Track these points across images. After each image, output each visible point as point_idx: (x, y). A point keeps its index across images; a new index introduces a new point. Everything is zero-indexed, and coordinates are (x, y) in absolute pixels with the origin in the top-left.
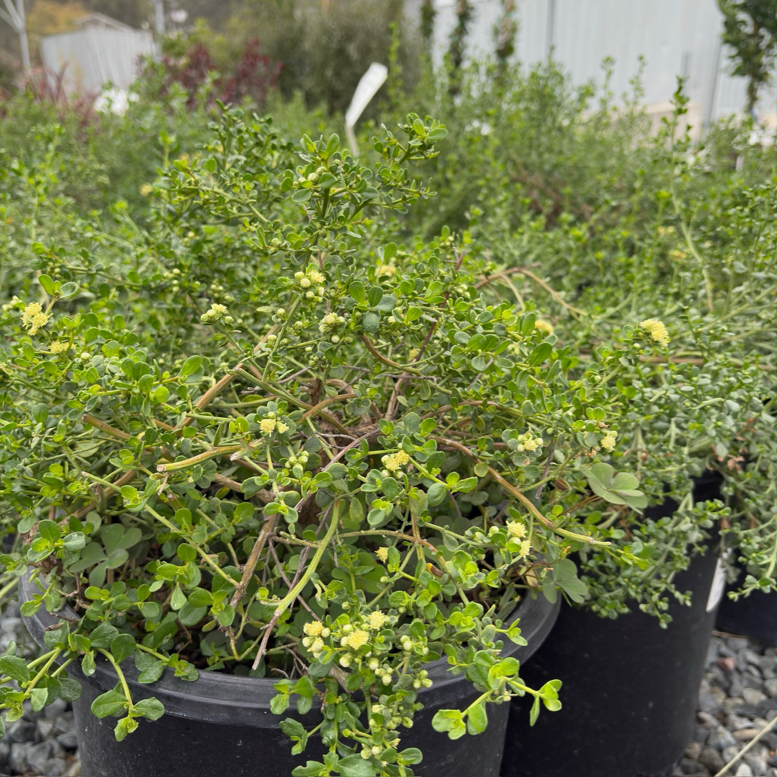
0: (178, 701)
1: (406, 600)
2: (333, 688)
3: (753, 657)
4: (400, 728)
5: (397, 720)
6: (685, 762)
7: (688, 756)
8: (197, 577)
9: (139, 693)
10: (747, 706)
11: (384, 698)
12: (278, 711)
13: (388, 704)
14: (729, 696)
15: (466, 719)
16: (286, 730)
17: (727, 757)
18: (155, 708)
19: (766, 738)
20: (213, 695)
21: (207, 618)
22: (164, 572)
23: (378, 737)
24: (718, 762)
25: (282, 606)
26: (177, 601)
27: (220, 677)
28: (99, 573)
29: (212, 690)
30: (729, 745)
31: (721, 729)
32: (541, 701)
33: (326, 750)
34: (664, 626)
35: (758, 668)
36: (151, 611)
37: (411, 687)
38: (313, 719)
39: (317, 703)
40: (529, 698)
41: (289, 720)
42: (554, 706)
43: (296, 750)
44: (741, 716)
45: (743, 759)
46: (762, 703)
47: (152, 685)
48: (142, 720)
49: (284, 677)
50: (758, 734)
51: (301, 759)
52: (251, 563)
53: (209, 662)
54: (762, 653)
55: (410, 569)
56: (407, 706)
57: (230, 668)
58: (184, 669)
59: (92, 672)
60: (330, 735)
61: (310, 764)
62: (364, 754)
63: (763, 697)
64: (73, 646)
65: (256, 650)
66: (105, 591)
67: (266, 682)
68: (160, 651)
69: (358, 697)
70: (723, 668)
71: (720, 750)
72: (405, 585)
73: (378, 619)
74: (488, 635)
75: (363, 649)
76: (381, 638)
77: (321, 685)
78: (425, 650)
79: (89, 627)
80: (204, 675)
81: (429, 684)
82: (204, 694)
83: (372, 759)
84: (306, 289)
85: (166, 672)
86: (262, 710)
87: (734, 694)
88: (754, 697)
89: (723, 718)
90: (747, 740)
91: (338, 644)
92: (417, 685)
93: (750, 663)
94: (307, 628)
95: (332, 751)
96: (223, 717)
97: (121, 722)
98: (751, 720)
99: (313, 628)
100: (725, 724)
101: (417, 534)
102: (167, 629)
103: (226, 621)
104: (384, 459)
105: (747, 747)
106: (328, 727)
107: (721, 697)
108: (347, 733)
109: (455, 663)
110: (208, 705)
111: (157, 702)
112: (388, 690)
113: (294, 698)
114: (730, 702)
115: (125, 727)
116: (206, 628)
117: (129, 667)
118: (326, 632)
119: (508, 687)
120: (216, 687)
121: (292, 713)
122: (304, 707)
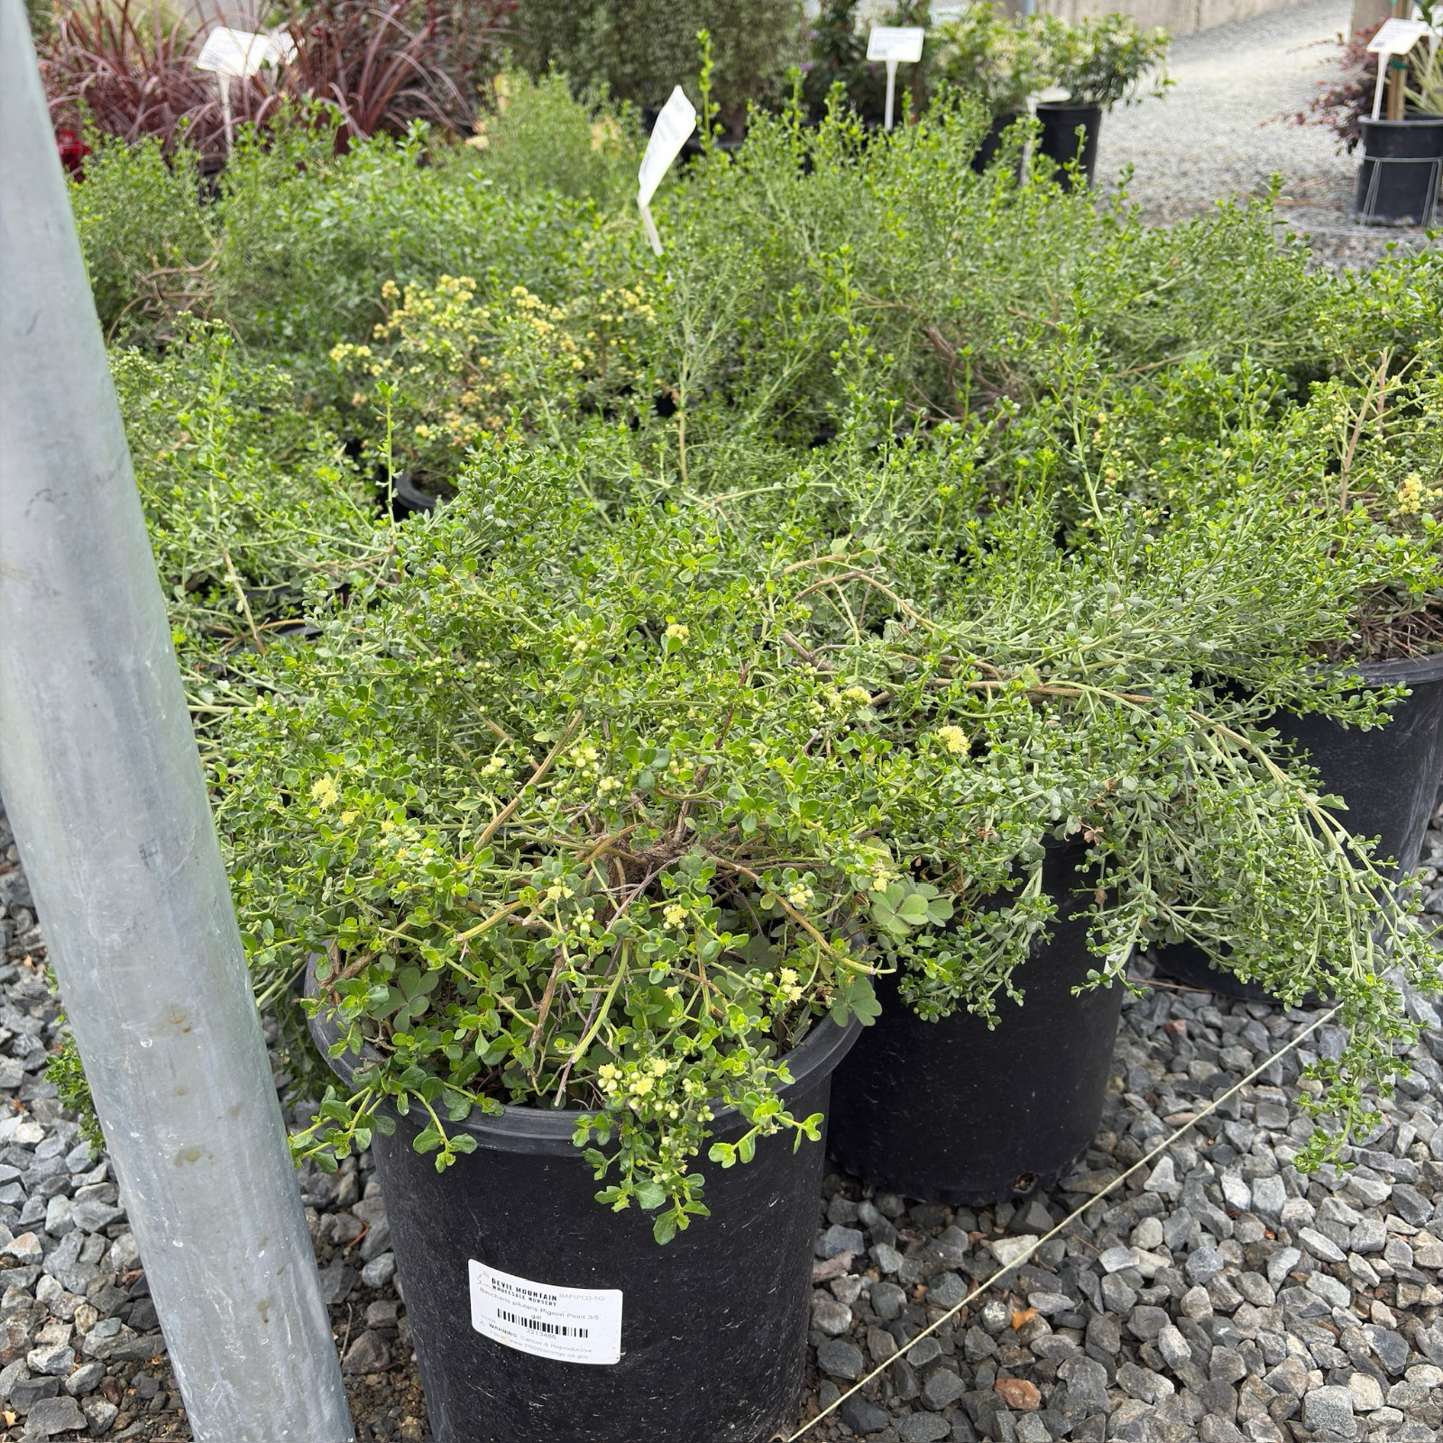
0: (488, 1135)
1: (687, 1045)
2: (630, 1120)
3: (1214, 1017)
4: (687, 1157)
5: (684, 1150)
6: (1092, 1155)
7: (1098, 1149)
8: (498, 1021)
9: (452, 1129)
10: (1193, 1083)
11: (672, 1131)
12: (579, 1144)
13: (675, 1137)
14: (1170, 1070)
15: (737, 1151)
16: (588, 1158)
17: (1148, 1147)
18: (468, 1143)
19: (1205, 1123)
20: (520, 1129)
21: (509, 1058)
22: (467, 1020)
23: (667, 1167)
24: (1136, 1152)
25: (578, 1051)
26: (482, 1048)
27: (525, 1111)
28: (403, 1019)
29: (518, 1124)
30: (1155, 1132)
31: (1148, 1113)
32: (804, 1132)
33: (623, 1176)
34: (992, 1028)
35: (1219, 1032)
36: (453, 1054)
37: (695, 1121)
38: (613, 1147)
39: (615, 1133)
40: (795, 1129)
41: (591, 1150)
42: (815, 1136)
43: (598, 1176)
44: (1181, 1095)
45: (1168, 1150)
46: (1213, 1077)
47: (463, 1121)
48: (459, 1155)
49: (584, 1109)
50: (1193, 1119)
51: (602, 1185)
52: (546, 1001)
53: (512, 1095)
54: (1227, 1012)
55: (695, 1012)
56: (691, 1137)
57: (531, 1101)
58: (491, 1106)
59: (407, 1112)
60: (627, 1164)
61: (609, 1188)
62: (656, 1179)
63: (1216, 1070)
64: (386, 1088)
65: (557, 1083)
66: (411, 1038)
67: (567, 1114)
68: (465, 1088)
69: (652, 1127)
70: (1172, 1034)
71: (1143, 1138)
72: (690, 1029)
73: (661, 1066)
74: (760, 1076)
75: (647, 1095)
76: (663, 1084)
77: (618, 1116)
78: (704, 1091)
79: (398, 1070)
80: (509, 1110)
81: (711, 1117)
82: (510, 1128)
83: (662, 1183)
84: (582, 769)
85: (474, 1108)
86: (565, 1141)
87: (1177, 1068)
88: (1203, 1070)
89: (1155, 1099)
90: (1178, 1127)
91: (627, 1089)
92: (700, 1119)
93: (1209, 1025)
94: (602, 1070)
95: (629, 1179)
96: (530, 1149)
97: (440, 1157)
98: (1193, 1100)
99: (607, 1071)
100: (1155, 1109)
101: (703, 974)
102: (470, 1069)
103: (528, 1063)
104: (666, 911)
105: (1177, 1134)
106: (626, 1157)
107: (1158, 1073)
108: (640, 1162)
109: (730, 1102)
110: (517, 1139)
111: (469, 1138)
112: (675, 1123)
113: (593, 1131)
114: (1170, 1077)
115: (444, 1160)
116: (508, 1066)
117: (438, 1104)
118: (619, 1074)
119: (775, 1120)
120: (522, 1121)
121: (592, 1143)
122: (603, 1139)
